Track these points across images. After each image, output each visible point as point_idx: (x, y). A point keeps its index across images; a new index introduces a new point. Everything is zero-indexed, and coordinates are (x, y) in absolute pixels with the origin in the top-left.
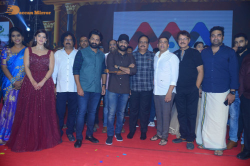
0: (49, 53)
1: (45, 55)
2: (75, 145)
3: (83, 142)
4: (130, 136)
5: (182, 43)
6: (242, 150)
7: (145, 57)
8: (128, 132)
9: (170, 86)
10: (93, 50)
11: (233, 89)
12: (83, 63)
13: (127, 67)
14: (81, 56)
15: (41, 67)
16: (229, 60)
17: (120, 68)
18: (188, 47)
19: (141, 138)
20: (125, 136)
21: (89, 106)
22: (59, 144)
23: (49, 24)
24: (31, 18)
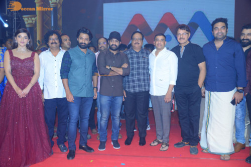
0: (33, 55)
1: (29, 58)
2: (68, 157)
5: (181, 39)
7: (140, 55)
9: (170, 85)
10: (83, 50)
11: (241, 86)
12: (71, 65)
13: (120, 67)
16: (234, 55)
17: (112, 68)
18: (188, 42)
19: (140, 144)
21: (81, 113)
22: (49, 156)
23: (30, 18)
24: (8, 12)
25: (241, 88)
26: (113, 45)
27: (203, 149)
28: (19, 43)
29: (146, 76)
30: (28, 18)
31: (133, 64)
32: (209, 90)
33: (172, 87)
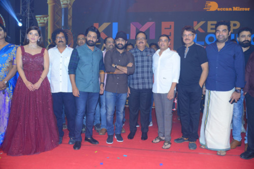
0: (43, 52)
1: (39, 54)
2: (74, 147)
3: (82, 143)
4: (131, 137)
5: (186, 39)
6: (246, 149)
8: (129, 132)
9: (173, 83)
10: (90, 48)
11: (239, 87)
12: (79, 62)
15: (35, 67)
16: (234, 57)
17: (117, 67)
18: (193, 43)
19: (142, 138)
20: (125, 136)
22: (57, 146)
23: (42, 18)
24: (22, 13)
26: (119, 44)
28: (30, 39)
29: (150, 74)
30: (41, 18)
31: (137, 62)
32: (209, 89)
33: (175, 85)
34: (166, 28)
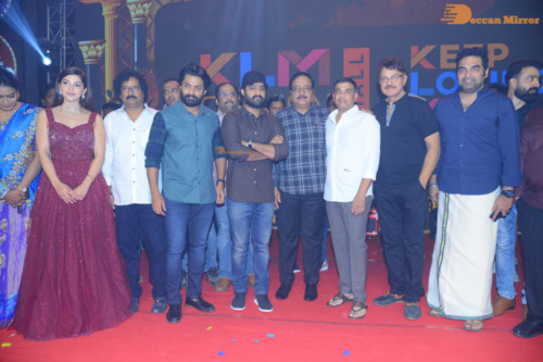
0: (92, 120)
1: (84, 126)
2: (169, 318)
4: (282, 294)
6: (525, 316)
7: (308, 120)
9: (363, 180)
10: (190, 109)
12: (168, 141)
13: (267, 142)
14: (163, 126)
15: (75, 153)
18: (403, 93)
19: (306, 298)
21: (190, 234)
23: (92, 47)
24: (51, 36)
25: (510, 188)
27: (430, 308)
28: (65, 95)
29: (320, 161)
30: (89, 46)
31: (293, 137)
32: (445, 191)
34: (352, 62)
